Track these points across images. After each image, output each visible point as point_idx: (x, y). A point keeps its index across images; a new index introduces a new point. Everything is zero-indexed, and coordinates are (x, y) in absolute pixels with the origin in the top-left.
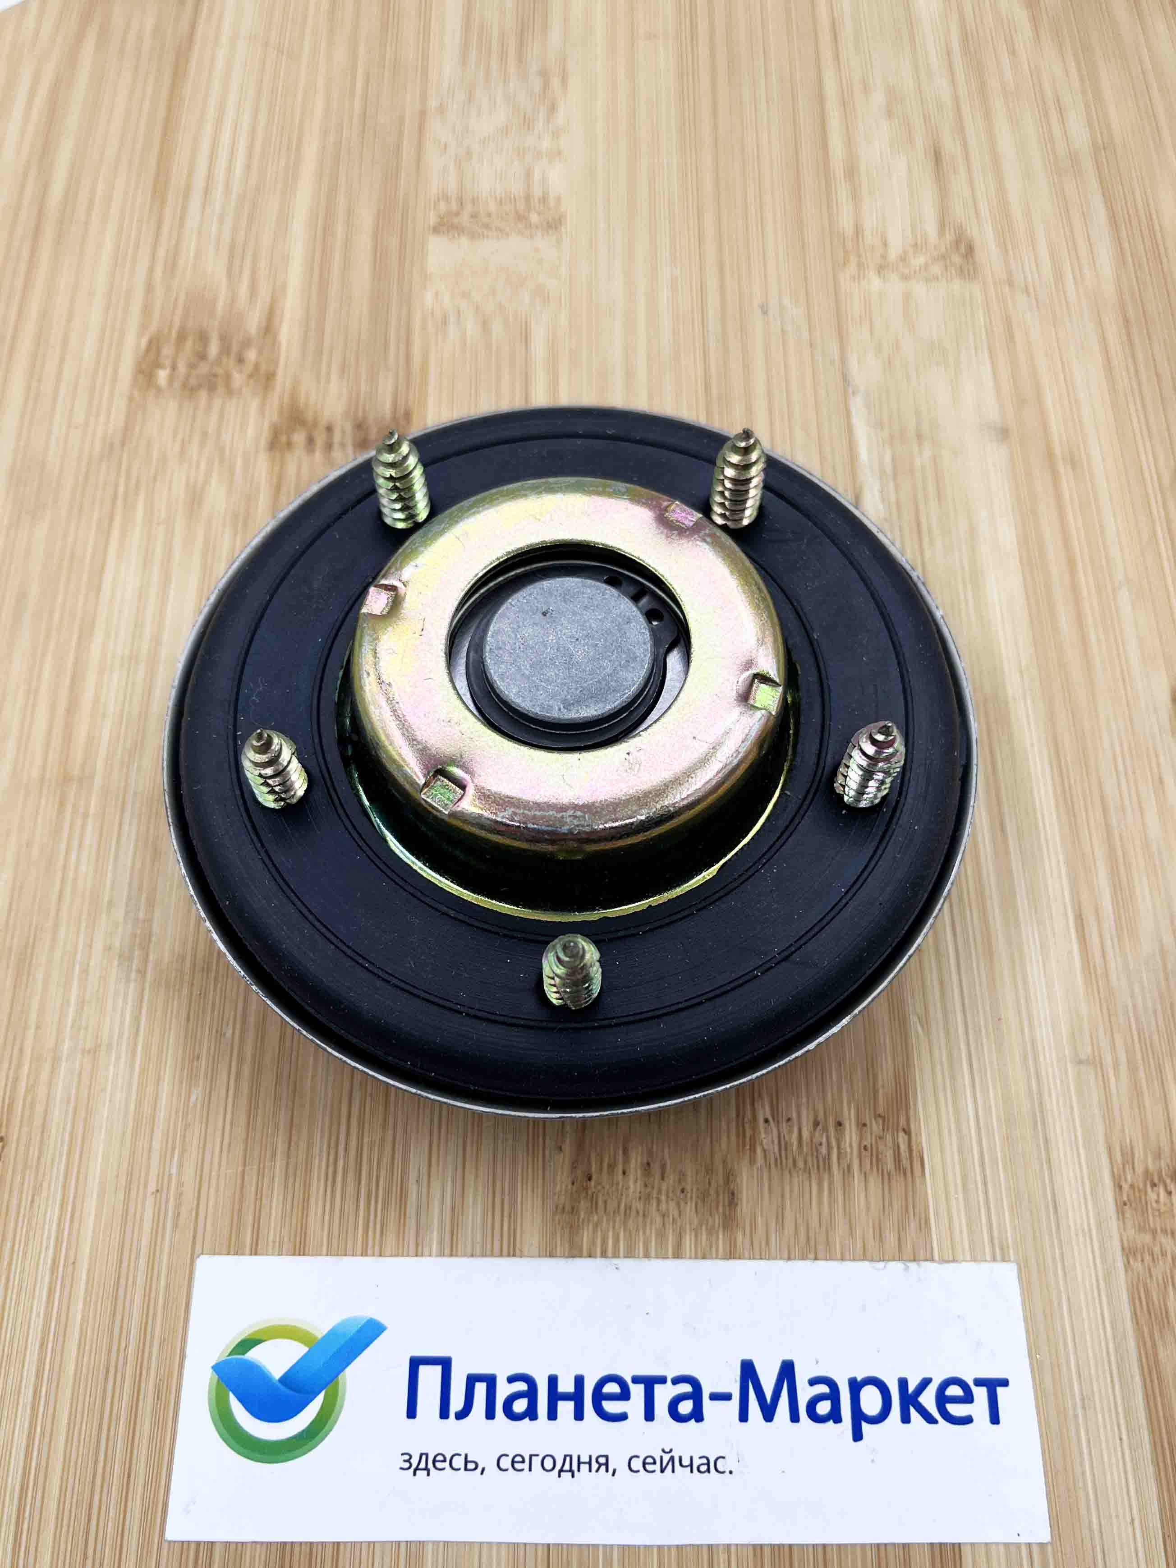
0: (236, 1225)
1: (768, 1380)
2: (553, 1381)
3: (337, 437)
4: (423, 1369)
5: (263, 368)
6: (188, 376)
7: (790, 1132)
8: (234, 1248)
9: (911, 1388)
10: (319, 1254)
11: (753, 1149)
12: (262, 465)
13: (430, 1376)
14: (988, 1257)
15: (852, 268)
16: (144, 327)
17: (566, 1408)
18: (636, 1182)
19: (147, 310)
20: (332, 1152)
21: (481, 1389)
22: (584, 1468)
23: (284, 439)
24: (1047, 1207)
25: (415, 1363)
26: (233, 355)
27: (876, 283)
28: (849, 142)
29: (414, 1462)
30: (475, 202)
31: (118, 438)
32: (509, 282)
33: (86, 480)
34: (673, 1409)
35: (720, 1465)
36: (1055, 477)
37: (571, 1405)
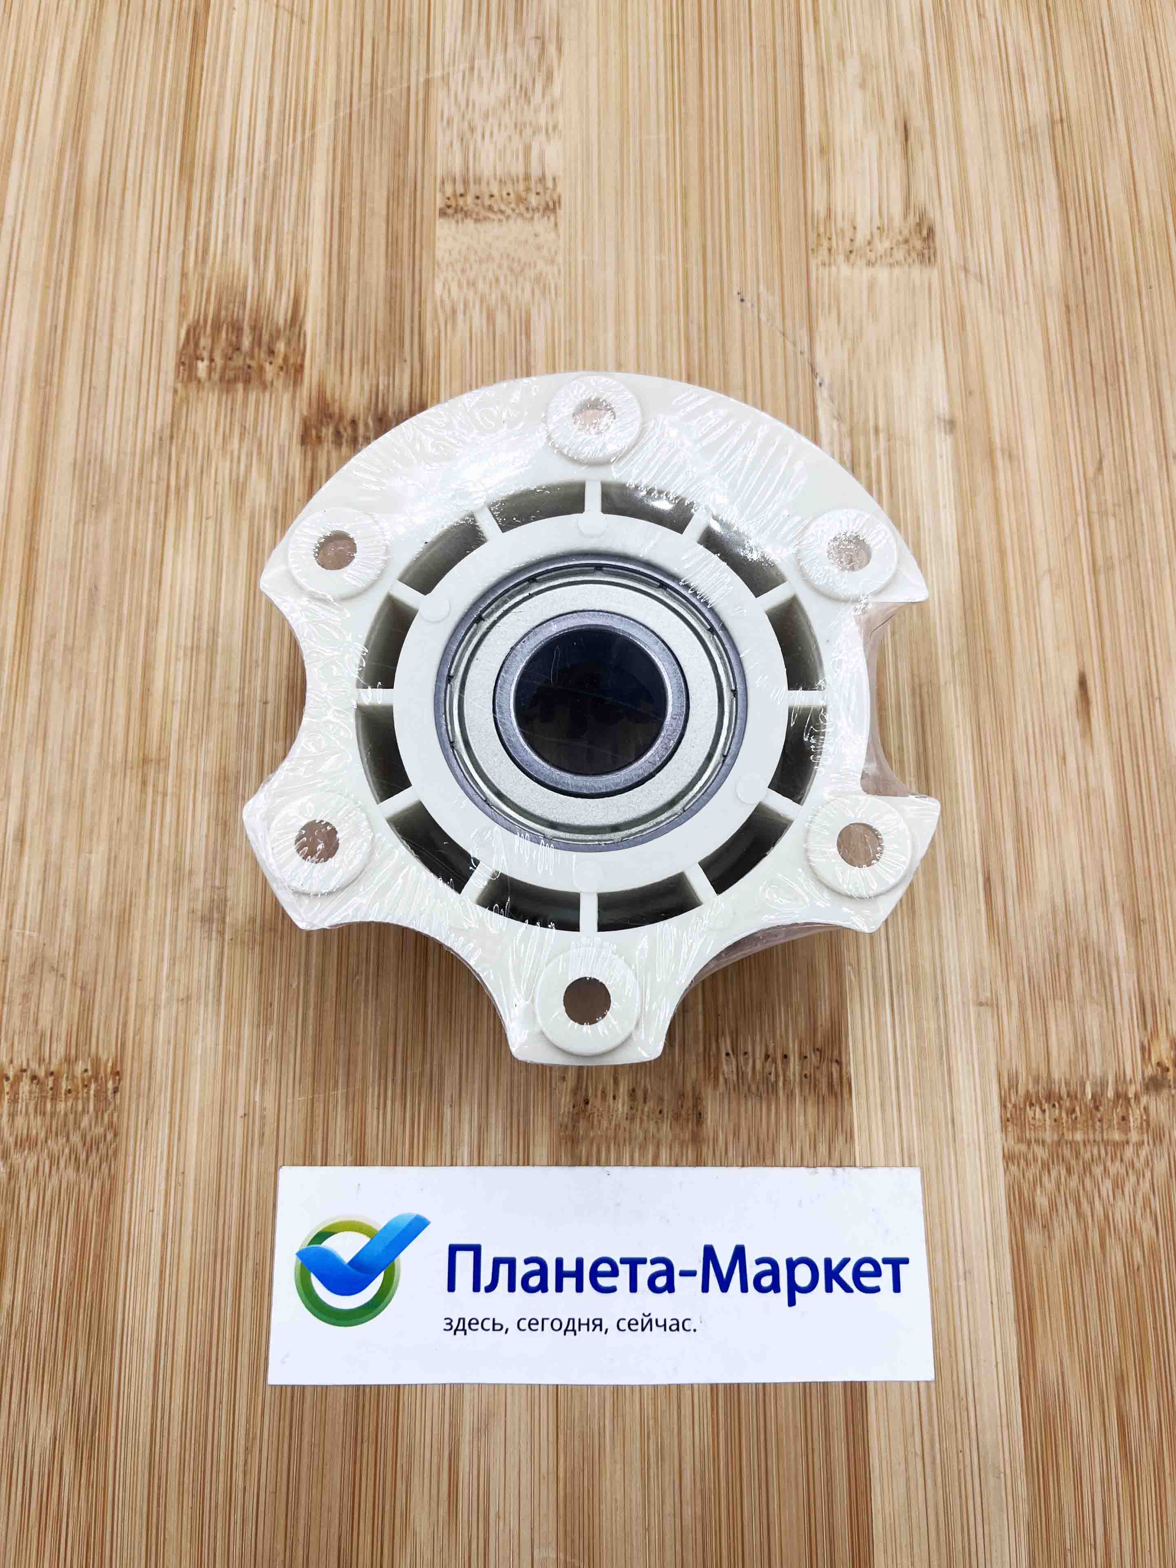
0: (309, 1143)
1: (724, 1260)
2: (559, 1262)
3: (361, 432)
4: (459, 1255)
5: (291, 361)
6: (224, 368)
7: (746, 1064)
9: (834, 1265)
10: (374, 1164)
11: (716, 1079)
12: (296, 459)
13: (465, 1259)
14: (899, 1162)
15: (824, 253)
16: (182, 316)
17: (569, 1283)
18: (623, 1105)
19: (183, 299)
21: (504, 1269)
22: (584, 1328)
23: (314, 432)
24: (947, 1124)
25: (453, 1250)
26: (264, 348)
27: (845, 270)
29: (455, 1325)
30: (478, 181)
31: (167, 433)
32: (511, 270)
33: (141, 473)
34: (651, 1283)
35: (687, 1325)
36: (994, 468)
37: (574, 1280)
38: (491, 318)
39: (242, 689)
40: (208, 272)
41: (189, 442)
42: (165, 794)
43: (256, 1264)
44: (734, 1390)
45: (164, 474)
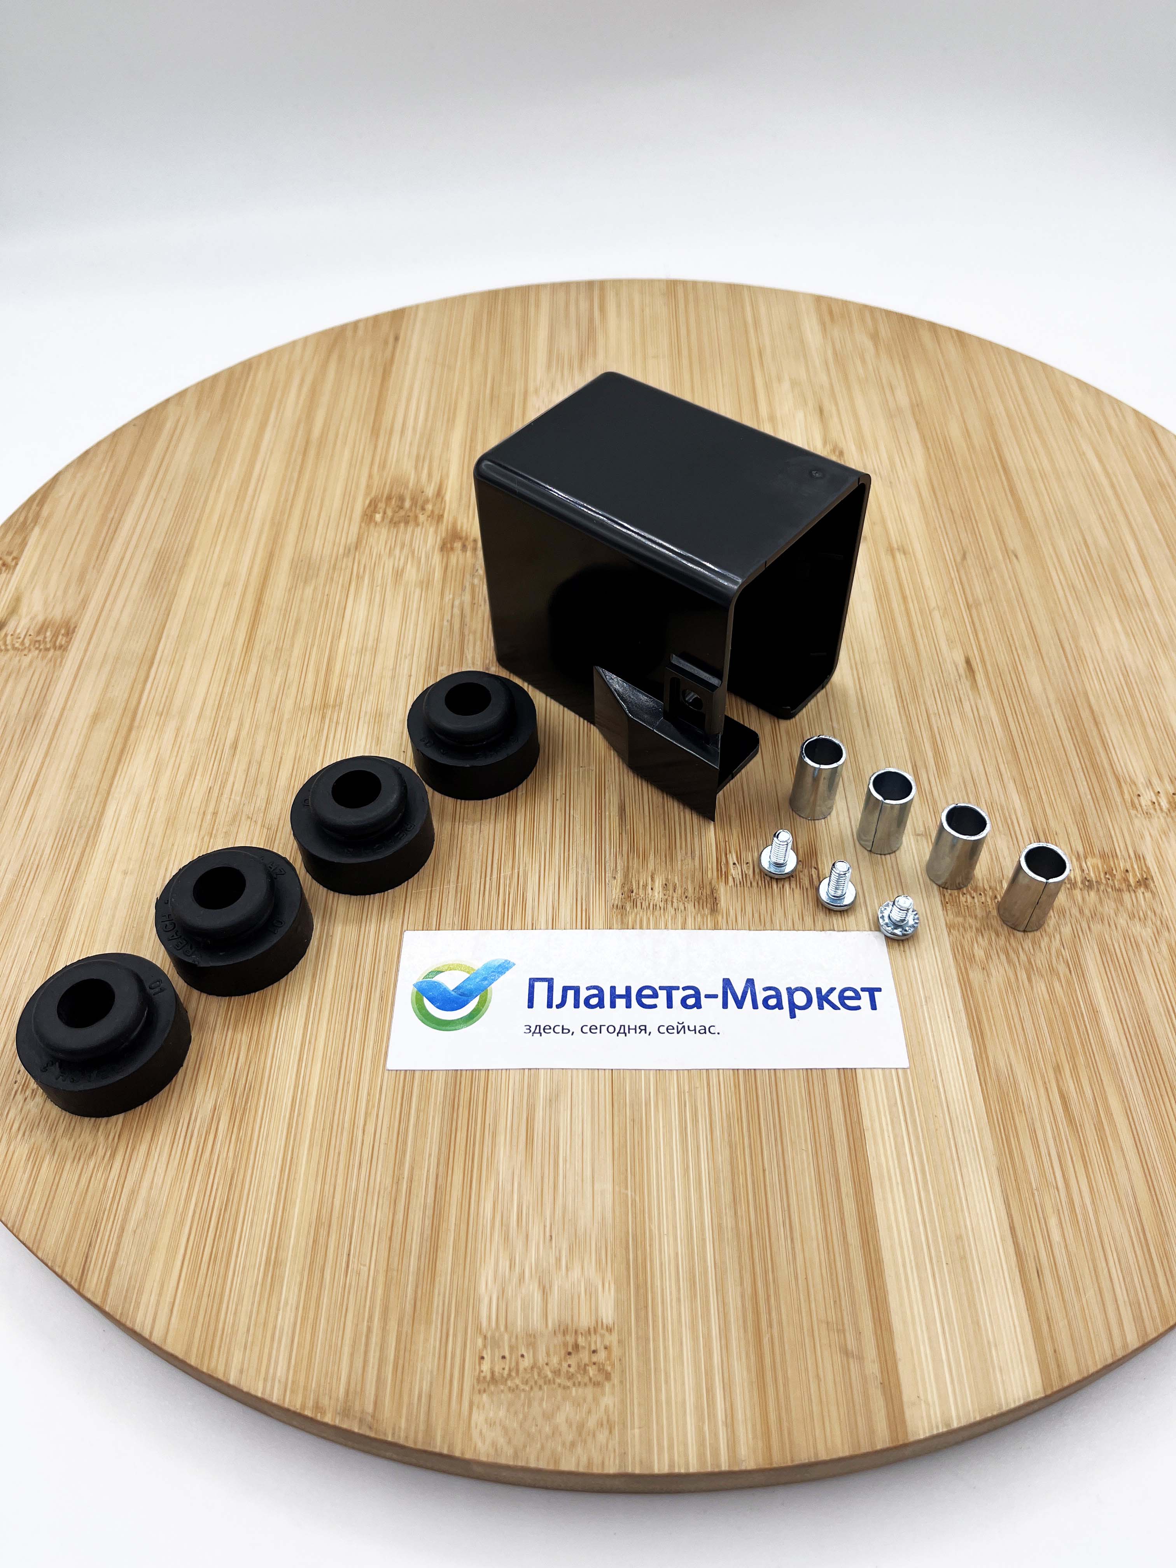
0: (427, 918)
1: (739, 988)
2: (613, 988)
4: (537, 984)
5: (436, 512)
6: (393, 517)
7: (748, 868)
8: (426, 927)
9: (823, 993)
11: (727, 877)
12: (437, 559)
13: (541, 989)
16: (367, 494)
17: (621, 1003)
18: (659, 893)
19: (369, 487)
20: (483, 880)
21: (571, 994)
22: (632, 1032)
23: (449, 546)
25: (532, 982)
26: (419, 507)
28: (770, 404)
29: (533, 1029)
31: (353, 545)
33: (335, 565)
34: (684, 1002)
35: (712, 1030)
36: (894, 557)
37: (624, 1001)
39: (394, 669)
40: (385, 474)
41: (367, 550)
42: (337, 723)
43: (382, 992)
45: (350, 564)
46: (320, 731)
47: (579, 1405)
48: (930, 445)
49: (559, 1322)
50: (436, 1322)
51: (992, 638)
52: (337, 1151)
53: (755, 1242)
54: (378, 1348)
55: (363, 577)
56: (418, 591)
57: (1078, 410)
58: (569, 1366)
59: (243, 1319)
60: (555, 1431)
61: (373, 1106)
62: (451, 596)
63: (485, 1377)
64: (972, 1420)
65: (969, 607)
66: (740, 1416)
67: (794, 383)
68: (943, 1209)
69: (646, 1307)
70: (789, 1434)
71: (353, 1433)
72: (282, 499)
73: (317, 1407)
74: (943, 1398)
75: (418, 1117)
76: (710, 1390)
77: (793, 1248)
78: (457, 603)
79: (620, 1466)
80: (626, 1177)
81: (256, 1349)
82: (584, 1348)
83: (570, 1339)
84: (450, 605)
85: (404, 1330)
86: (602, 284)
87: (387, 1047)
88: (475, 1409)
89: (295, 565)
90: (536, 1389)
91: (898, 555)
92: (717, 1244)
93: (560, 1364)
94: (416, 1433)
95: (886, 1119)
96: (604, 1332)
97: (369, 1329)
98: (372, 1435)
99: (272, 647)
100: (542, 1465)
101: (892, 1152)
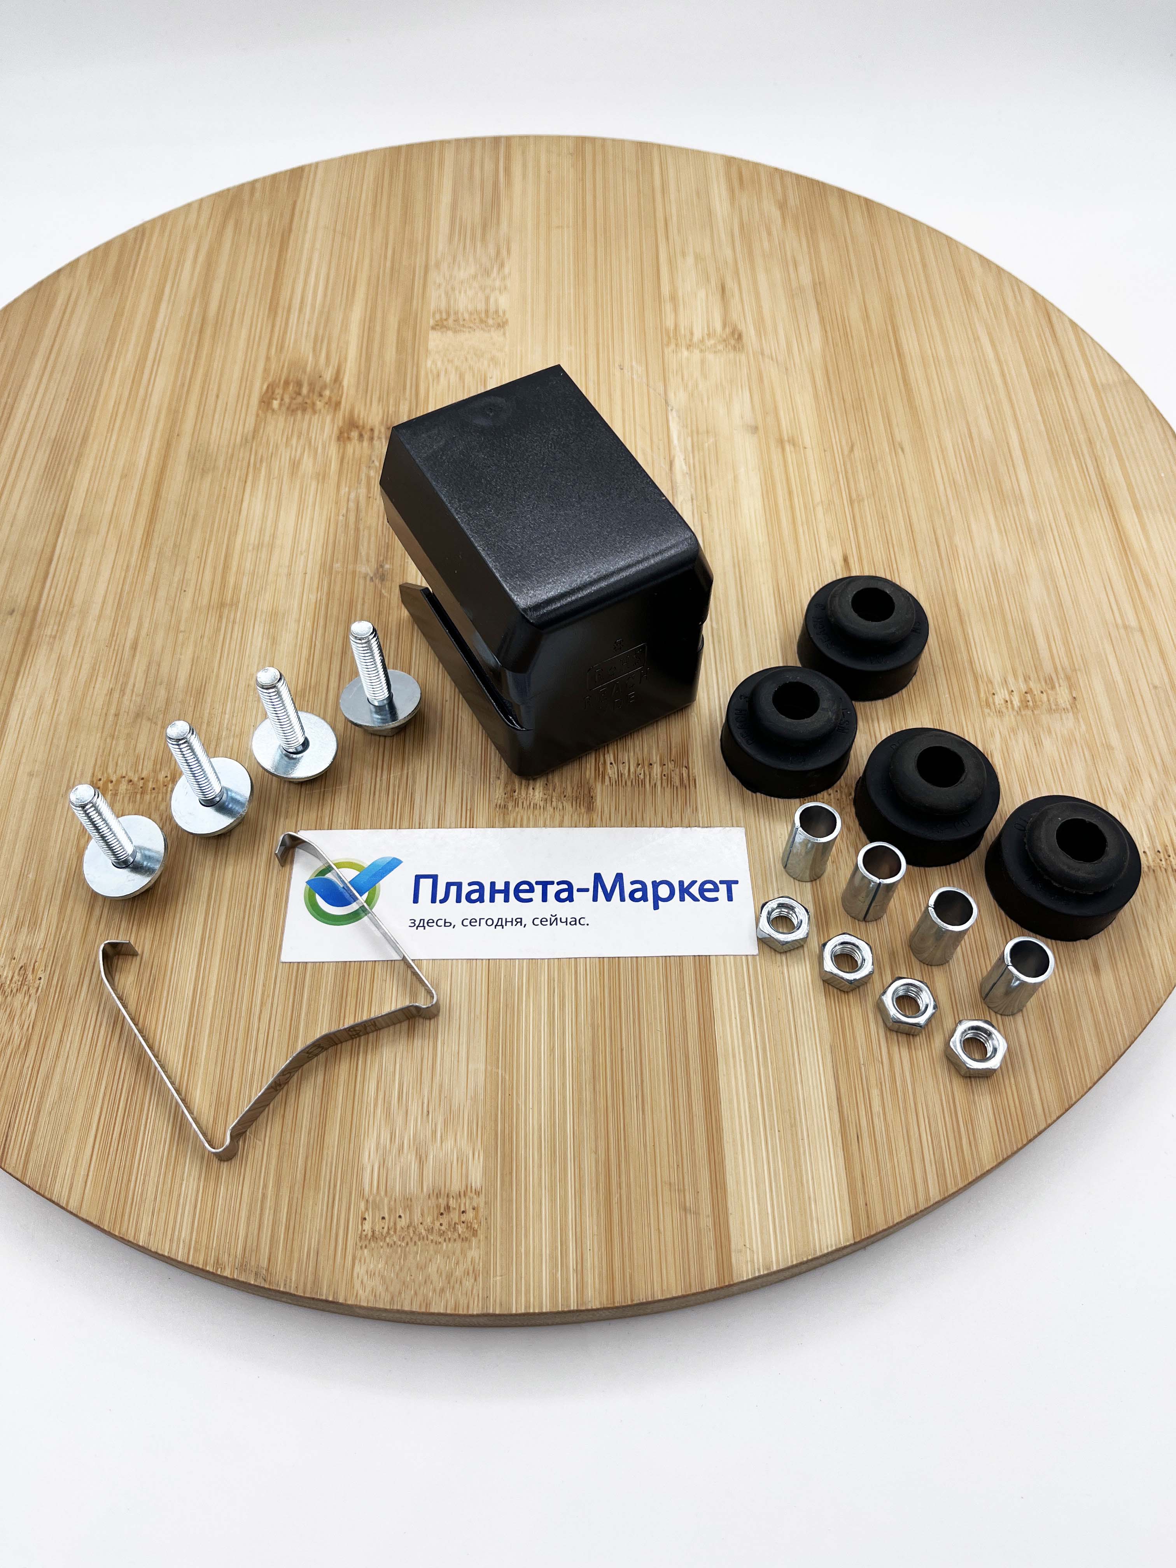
0: (320, 815)
1: (609, 882)
2: (493, 884)
3: (376, 433)
4: (422, 880)
5: (334, 399)
6: (290, 404)
7: (624, 768)
8: (318, 826)
9: (686, 885)
10: (366, 829)
11: (603, 777)
12: (333, 450)
13: (426, 885)
14: (729, 825)
15: (673, 346)
16: (264, 379)
17: (500, 897)
18: (539, 793)
19: (266, 370)
20: (373, 781)
21: (453, 889)
22: (509, 924)
23: (346, 435)
25: (418, 878)
26: (316, 393)
27: (685, 353)
28: (672, 282)
29: (417, 923)
30: (456, 313)
31: (250, 435)
32: (475, 354)
33: (232, 455)
34: (557, 896)
35: (582, 921)
36: (783, 449)
37: (502, 895)
38: (461, 377)
39: (290, 567)
40: (283, 357)
41: (264, 440)
42: (234, 622)
43: (277, 889)
44: (615, 961)
45: (248, 454)
46: (218, 629)
47: (448, 1257)
48: (828, 329)
49: (433, 1187)
50: (324, 1188)
51: (871, 534)
52: (235, 1038)
53: (610, 1115)
54: (272, 1212)
55: (260, 470)
56: (314, 484)
57: (977, 290)
58: (441, 1225)
59: (151, 1189)
60: (427, 1280)
61: (268, 996)
62: (347, 489)
63: (366, 1236)
64: (790, 1264)
65: (851, 502)
66: (588, 1264)
67: (698, 258)
68: (779, 1083)
69: (511, 1173)
70: (630, 1278)
71: (250, 1284)
72: (179, 383)
73: (217, 1262)
74: (766, 1246)
75: (309, 1005)
76: (564, 1243)
77: (644, 1119)
78: (353, 496)
79: (483, 1308)
80: (498, 1058)
81: (163, 1215)
82: (454, 1209)
83: (442, 1202)
84: (346, 498)
85: (296, 1195)
86: (508, 139)
87: (281, 940)
88: (357, 1262)
89: (191, 456)
90: (411, 1244)
91: (788, 448)
92: (576, 1115)
93: (433, 1223)
94: (305, 1285)
95: (734, 1003)
96: (473, 1195)
97: (264, 1196)
98: (267, 1286)
99: (170, 544)
100: (415, 1308)
101: (737, 1032)
